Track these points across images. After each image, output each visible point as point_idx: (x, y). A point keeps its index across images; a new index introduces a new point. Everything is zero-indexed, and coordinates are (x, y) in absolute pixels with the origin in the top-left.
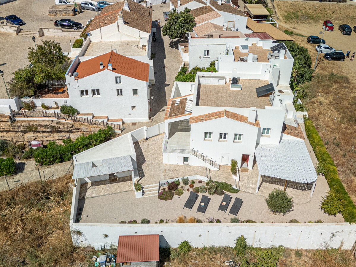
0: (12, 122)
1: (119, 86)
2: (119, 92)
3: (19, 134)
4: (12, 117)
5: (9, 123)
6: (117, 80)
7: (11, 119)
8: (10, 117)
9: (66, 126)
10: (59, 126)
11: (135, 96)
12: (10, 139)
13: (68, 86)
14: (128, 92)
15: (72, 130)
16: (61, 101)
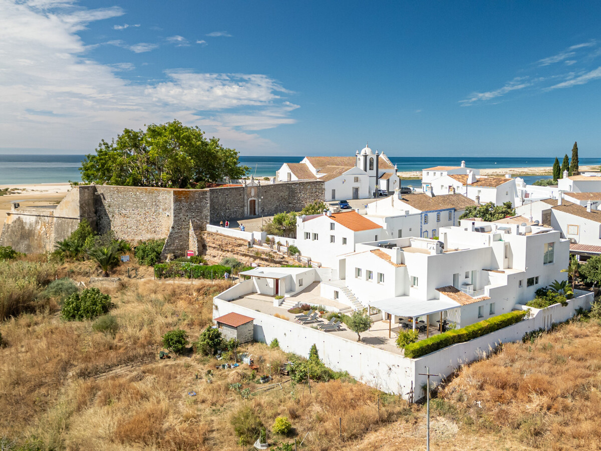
0: (249, 247)
1: (332, 233)
2: (332, 239)
3: (252, 259)
4: (251, 243)
5: (247, 247)
6: (332, 226)
7: (250, 244)
8: (249, 243)
9: (278, 256)
10: (274, 255)
11: (344, 245)
12: (245, 263)
13: (297, 227)
14: (338, 240)
15: (282, 261)
16: (291, 241)
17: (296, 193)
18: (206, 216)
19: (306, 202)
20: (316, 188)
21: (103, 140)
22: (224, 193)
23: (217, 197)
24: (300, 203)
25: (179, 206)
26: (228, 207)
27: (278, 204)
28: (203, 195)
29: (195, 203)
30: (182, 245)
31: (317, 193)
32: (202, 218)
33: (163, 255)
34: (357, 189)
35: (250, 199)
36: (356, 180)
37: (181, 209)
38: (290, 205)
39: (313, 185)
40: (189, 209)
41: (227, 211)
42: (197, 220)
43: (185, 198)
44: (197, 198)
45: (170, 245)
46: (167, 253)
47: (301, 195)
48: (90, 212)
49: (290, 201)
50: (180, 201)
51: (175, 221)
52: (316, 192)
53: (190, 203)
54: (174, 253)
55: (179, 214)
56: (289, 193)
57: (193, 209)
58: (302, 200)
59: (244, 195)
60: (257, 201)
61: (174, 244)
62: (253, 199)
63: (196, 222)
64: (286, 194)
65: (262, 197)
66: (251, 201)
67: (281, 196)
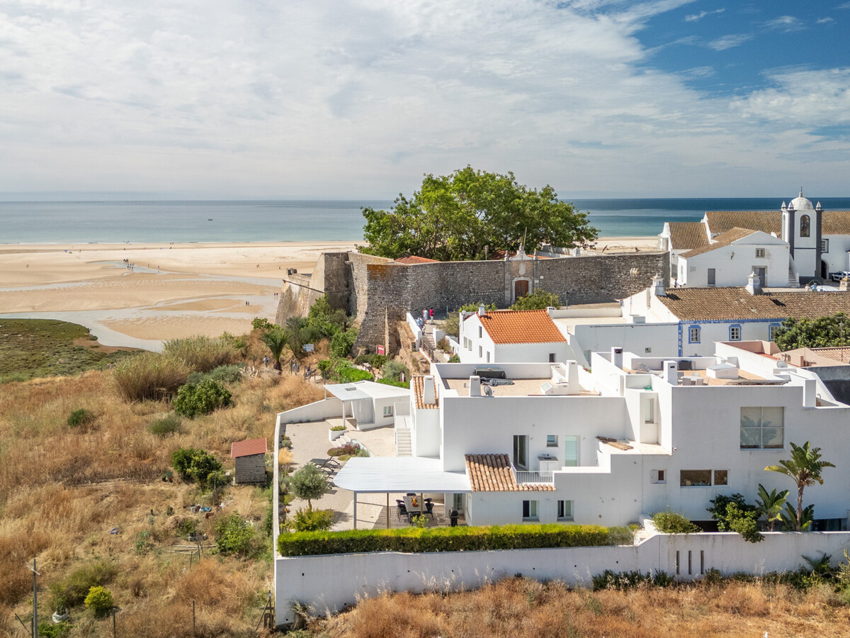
0: (413, 351)
1: (481, 342)
2: (481, 351)
4: (417, 346)
6: (481, 332)
7: (414, 346)
13: (460, 327)
14: (485, 354)
16: (456, 349)
17: (613, 272)
18: (407, 301)
19: (630, 288)
20: (647, 267)
21: (401, 195)
22: (466, 270)
23: (453, 274)
24: (619, 289)
25: (374, 284)
26: (474, 289)
27: (576, 289)
28: (403, 272)
29: (393, 283)
30: (377, 337)
31: (649, 274)
32: (401, 303)
33: (355, 349)
34: (764, 269)
35: (516, 280)
36: (760, 253)
37: (376, 289)
38: (603, 291)
39: (642, 261)
40: (386, 291)
41: (472, 295)
42: (396, 305)
43: (381, 274)
44: (395, 276)
45: (364, 336)
46: (360, 346)
47: (621, 276)
48: (339, 285)
49: (603, 284)
50: (375, 278)
51: (369, 305)
52: (646, 272)
53: (387, 282)
54: (367, 347)
55: (374, 295)
56: (601, 272)
57: (390, 290)
58: (624, 284)
59: (505, 273)
60: (530, 283)
61: (367, 335)
62: (522, 279)
63: (394, 308)
64: (595, 273)
65: (542, 277)
66: (518, 283)
67: (584, 277)
